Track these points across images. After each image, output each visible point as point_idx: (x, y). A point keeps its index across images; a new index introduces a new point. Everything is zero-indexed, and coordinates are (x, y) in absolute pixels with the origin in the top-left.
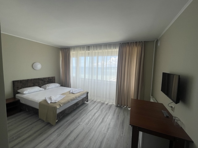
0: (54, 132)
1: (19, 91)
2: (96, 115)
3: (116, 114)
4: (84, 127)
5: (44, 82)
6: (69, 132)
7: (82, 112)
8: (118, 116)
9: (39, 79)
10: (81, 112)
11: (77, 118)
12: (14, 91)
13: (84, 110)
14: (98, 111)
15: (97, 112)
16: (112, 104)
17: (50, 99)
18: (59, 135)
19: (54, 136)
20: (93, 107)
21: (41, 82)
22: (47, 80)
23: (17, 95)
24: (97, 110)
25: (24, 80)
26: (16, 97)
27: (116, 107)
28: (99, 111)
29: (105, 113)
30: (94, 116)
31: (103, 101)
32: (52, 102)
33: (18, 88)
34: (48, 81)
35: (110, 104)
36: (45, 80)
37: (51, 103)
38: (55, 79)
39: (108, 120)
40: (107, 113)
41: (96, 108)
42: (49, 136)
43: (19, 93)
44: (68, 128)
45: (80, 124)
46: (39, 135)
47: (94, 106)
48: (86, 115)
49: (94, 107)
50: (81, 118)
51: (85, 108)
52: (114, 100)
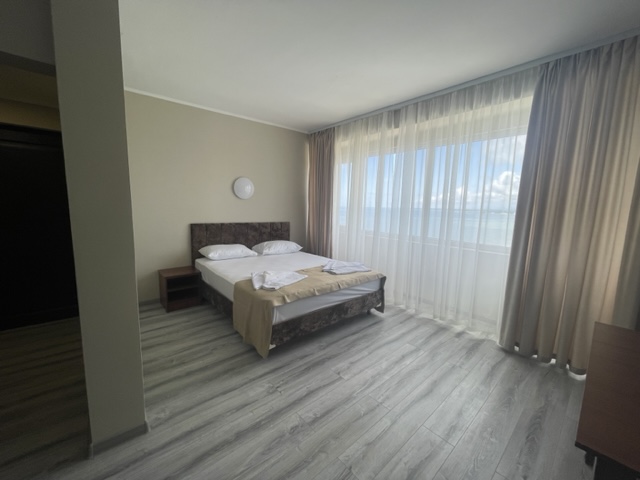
0: (261, 376)
1: (202, 251)
2: (408, 361)
3: (497, 380)
4: (353, 392)
5: (261, 234)
6: (303, 391)
7: (358, 339)
8: (511, 392)
9: (247, 225)
10: (355, 341)
11: (335, 356)
12: (192, 251)
13: (365, 336)
14: (417, 350)
15: (412, 352)
16: (483, 337)
17: (263, 278)
18: (272, 391)
19: (258, 389)
20: (400, 332)
21: (252, 235)
22: (269, 230)
23: (198, 261)
24: (413, 348)
25: (213, 224)
26: (196, 266)
27: (503, 355)
28: (422, 352)
29: (447, 364)
30: (397, 362)
31: (441, 319)
32: (266, 286)
33: (200, 242)
34: (270, 234)
35: (476, 335)
36: (264, 230)
37: (262, 288)
38: (288, 230)
39: (455, 393)
40: (454, 367)
41: (409, 337)
42: (246, 383)
43: (202, 256)
44: (302, 379)
45: (341, 378)
46: (226, 372)
47: (404, 330)
48: (370, 353)
49: (404, 335)
50: (351, 360)
51: (370, 331)
52: (495, 324)
